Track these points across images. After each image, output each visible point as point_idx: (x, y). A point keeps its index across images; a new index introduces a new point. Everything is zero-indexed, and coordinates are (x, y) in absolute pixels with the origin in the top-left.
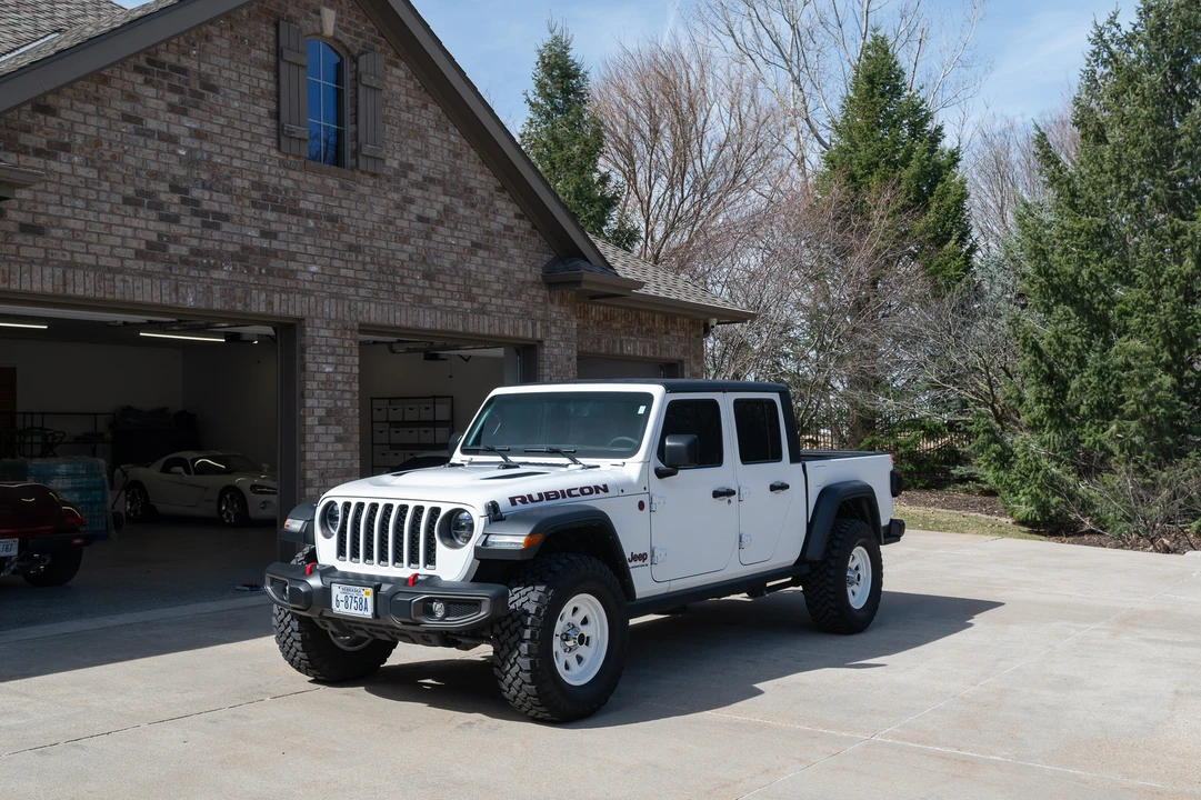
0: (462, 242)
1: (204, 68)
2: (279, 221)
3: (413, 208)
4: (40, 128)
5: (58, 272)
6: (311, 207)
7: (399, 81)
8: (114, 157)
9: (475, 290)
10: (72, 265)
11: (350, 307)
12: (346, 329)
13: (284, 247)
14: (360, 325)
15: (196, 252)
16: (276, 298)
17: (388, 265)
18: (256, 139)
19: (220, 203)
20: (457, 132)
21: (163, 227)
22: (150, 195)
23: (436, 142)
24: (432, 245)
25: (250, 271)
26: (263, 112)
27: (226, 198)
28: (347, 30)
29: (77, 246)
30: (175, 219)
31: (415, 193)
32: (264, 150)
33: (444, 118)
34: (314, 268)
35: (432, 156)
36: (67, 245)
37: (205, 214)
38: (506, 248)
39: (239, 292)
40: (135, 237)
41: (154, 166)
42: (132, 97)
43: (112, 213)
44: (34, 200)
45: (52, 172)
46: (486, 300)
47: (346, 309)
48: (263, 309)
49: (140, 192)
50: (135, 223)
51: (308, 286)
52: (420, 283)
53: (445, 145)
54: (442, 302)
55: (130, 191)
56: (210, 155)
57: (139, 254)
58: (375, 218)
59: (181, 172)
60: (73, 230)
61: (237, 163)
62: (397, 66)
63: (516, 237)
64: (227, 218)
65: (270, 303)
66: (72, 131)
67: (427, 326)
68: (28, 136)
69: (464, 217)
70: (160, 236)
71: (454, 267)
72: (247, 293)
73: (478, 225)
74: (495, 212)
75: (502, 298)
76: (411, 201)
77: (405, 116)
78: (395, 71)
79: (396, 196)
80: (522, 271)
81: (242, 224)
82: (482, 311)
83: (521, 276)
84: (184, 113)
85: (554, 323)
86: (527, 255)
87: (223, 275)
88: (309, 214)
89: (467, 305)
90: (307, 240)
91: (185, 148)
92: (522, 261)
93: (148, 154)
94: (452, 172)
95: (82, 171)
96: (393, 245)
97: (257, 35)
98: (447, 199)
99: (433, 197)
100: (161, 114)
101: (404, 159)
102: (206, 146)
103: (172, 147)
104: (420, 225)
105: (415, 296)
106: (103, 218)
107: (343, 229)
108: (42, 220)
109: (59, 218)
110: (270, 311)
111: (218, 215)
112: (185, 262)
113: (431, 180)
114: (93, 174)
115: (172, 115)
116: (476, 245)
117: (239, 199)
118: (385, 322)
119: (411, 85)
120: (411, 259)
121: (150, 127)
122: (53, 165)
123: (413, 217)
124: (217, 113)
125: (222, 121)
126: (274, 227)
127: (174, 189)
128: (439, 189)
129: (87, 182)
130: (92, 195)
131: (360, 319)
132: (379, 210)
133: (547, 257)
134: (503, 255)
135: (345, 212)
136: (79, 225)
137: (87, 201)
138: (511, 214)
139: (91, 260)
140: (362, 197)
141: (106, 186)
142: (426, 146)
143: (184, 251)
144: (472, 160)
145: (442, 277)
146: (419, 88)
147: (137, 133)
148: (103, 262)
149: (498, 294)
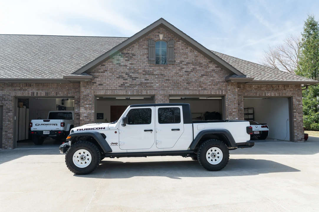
0: (198, 75)
1: (133, 52)
2: (149, 77)
3: (183, 70)
4: (102, 68)
5: (105, 91)
6: (157, 73)
7: (179, 45)
8: (115, 71)
9: (202, 85)
10: (107, 89)
11: (166, 91)
12: (165, 96)
13: (150, 81)
14: (169, 95)
15: (131, 85)
16: (148, 91)
17: (177, 82)
18: (144, 62)
19: (136, 75)
20: (197, 52)
21: (124, 81)
22: (122, 76)
23: (190, 55)
24: (189, 77)
25: (142, 87)
26: (145, 57)
27: (137, 74)
28: (166, 37)
29: (108, 86)
30: (127, 80)
31: (184, 66)
32: (146, 64)
33: (193, 49)
34: (157, 85)
35: (189, 58)
36: (106, 86)
37: (133, 78)
38: (213, 75)
39: (140, 91)
40: (119, 84)
41: (122, 71)
42: (118, 60)
43: (114, 80)
44: (101, 80)
45: (104, 75)
46: (206, 87)
47: (165, 92)
48: (145, 94)
49: (120, 76)
50: (119, 81)
51: (156, 88)
52: (186, 85)
53: (193, 55)
54: (192, 88)
55: (118, 76)
56: (134, 67)
57: (119, 86)
58: (173, 73)
59: (128, 71)
60: (107, 84)
61: (139, 68)
62: (179, 41)
63: (216, 72)
64: (137, 78)
65: (147, 92)
66: (107, 68)
67: (188, 94)
68: (100, 70)
69: (199, 69)
70: (124, 83)
71: (196, 81)
72: (142, 91)
73: (203, 71)
74: (209, 67)
75: (211, 86)
76: (183, 68)
77: (181, 51)
78: (178, 43)
79: (179, 68)
80: (218, 79)
81: (141, 78)
82: (205, 89)
83: (218, 80)
84: (129, 61)
85: (229, 90)
86: (220, 75)
87: (136, 88)
88: (156, 75)
89: (200, 88)
90: (156, 80)
91: (129, 67)
92: (218, 77)
93: (122, 69)
94: (195, 60)
95: (109, 74)
96: (178, 78)
97: (144, 44)
98: (194, 66)
99: (189, 66)
100: (124, 62)
101: (181, 60)
102: (133, 66)
103: (126, 67)
104: (186, 73)
105: (184, 88)
106: (113, 81)
107: (165, 76)
108: (102, 83)
109: (105, 82)
110: (147, 94)
111: (135, 78)
112: (128, 87)
113: (189, 63)
114: (111, 74)
115: (126, 62)
116: (203, 75)
117: (140, 74)
118: (176, 94)
119: (183, 45)
120: (183, 80)
121: (122, 64)
122: (104, 74)
123: (183, 72)
124: (135, 59)
125: (136, 61)
126: (148, 78)
127: (126, 74)
128: (191, 65)
129: (110, 76)
130: (111, 78)
131: (169, 94)
132: (174, 71)
133: (226, 75)
134: (212, 76)
135: (165, 73)
136: (109, 83)
137: (110, 79)
138: (214, 67)
139: (111, 88)
140: (169, 70)
141: (113, 76)
142: (187, 56)
143: (128, 85)
144: (201, 57)
145: (192, 83)
146: (185, 45)
147: (119, 66)
148: (113, 88)
149: (210, 85)
